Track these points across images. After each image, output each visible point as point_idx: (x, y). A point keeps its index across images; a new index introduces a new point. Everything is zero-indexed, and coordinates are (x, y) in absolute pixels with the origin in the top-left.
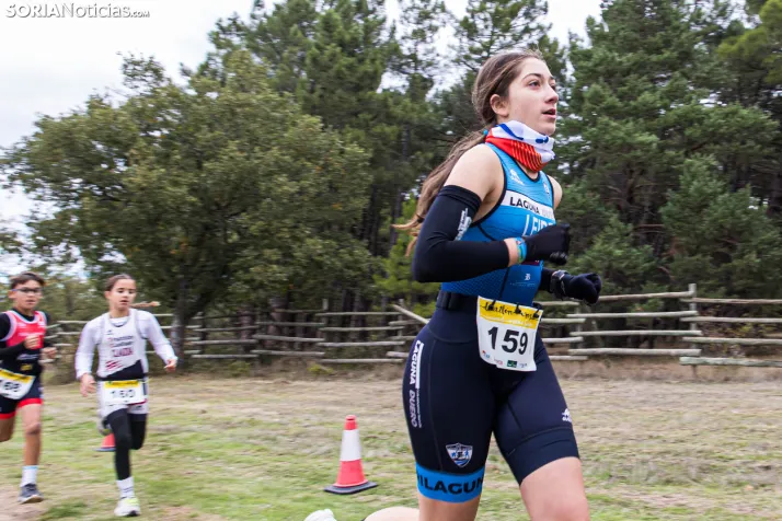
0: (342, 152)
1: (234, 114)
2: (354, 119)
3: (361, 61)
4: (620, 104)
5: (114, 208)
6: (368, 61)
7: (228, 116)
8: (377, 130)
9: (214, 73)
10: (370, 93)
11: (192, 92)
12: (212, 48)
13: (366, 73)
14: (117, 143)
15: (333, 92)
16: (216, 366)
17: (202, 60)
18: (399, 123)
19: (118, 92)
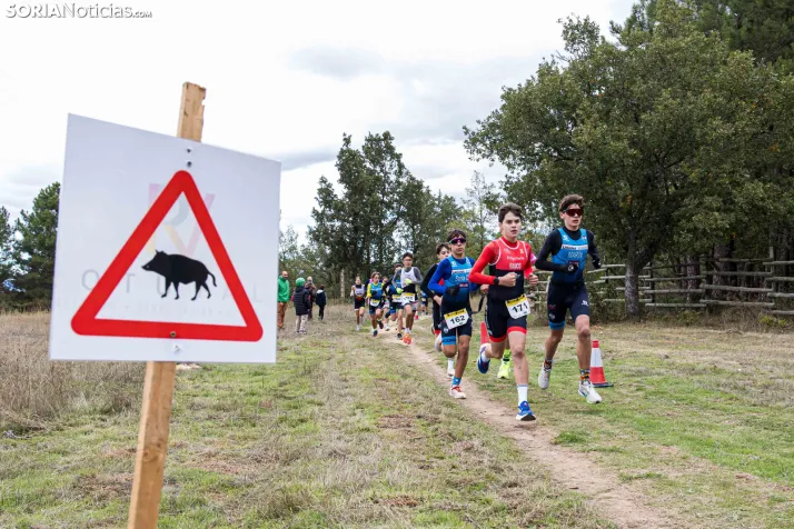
0: (778, 86)
1: (663, 61)
2: (786, 49)
5: (568, 167)
7: (663, 67)
11: (623, 48)
14: (564, 105)
15: (761, 24)
16: (667, 315)
19: (562, 58)
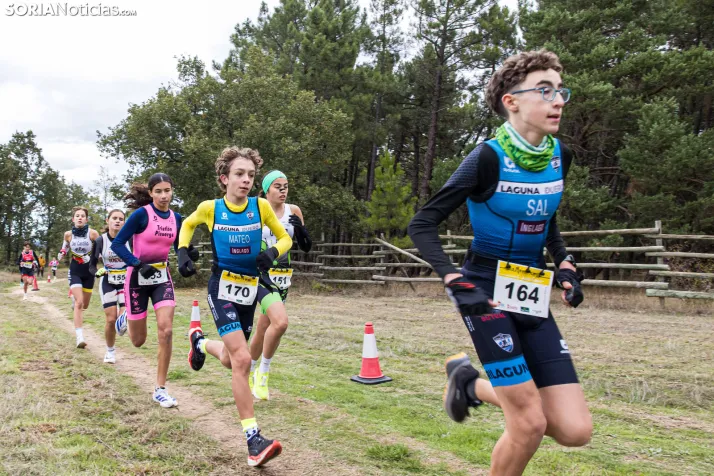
0: (331, 118)
1: (251, 93)
2: (338, 91)
3: (342, 44)
4: (573, 58)
5: (177, 167)
6: (347, 44)
7: (250, 98)
8: (356, 98)
9: (235, 65)
10: (349, 69)
11: (223, 82)
12: (233, 47)
13: (345, 53)
14: (177, 121)
15: (321, 72)
17: (227, 56)
18: (373, 93)
19: (176, 85)
